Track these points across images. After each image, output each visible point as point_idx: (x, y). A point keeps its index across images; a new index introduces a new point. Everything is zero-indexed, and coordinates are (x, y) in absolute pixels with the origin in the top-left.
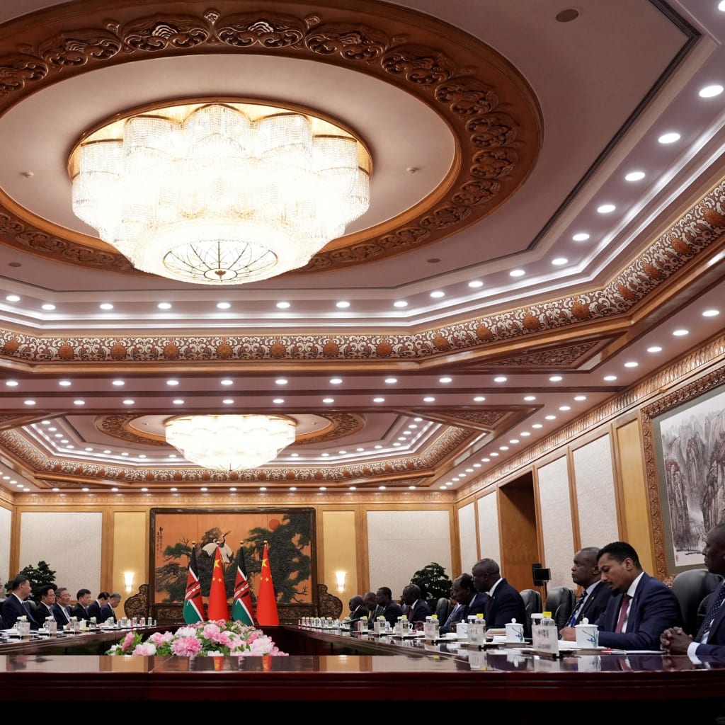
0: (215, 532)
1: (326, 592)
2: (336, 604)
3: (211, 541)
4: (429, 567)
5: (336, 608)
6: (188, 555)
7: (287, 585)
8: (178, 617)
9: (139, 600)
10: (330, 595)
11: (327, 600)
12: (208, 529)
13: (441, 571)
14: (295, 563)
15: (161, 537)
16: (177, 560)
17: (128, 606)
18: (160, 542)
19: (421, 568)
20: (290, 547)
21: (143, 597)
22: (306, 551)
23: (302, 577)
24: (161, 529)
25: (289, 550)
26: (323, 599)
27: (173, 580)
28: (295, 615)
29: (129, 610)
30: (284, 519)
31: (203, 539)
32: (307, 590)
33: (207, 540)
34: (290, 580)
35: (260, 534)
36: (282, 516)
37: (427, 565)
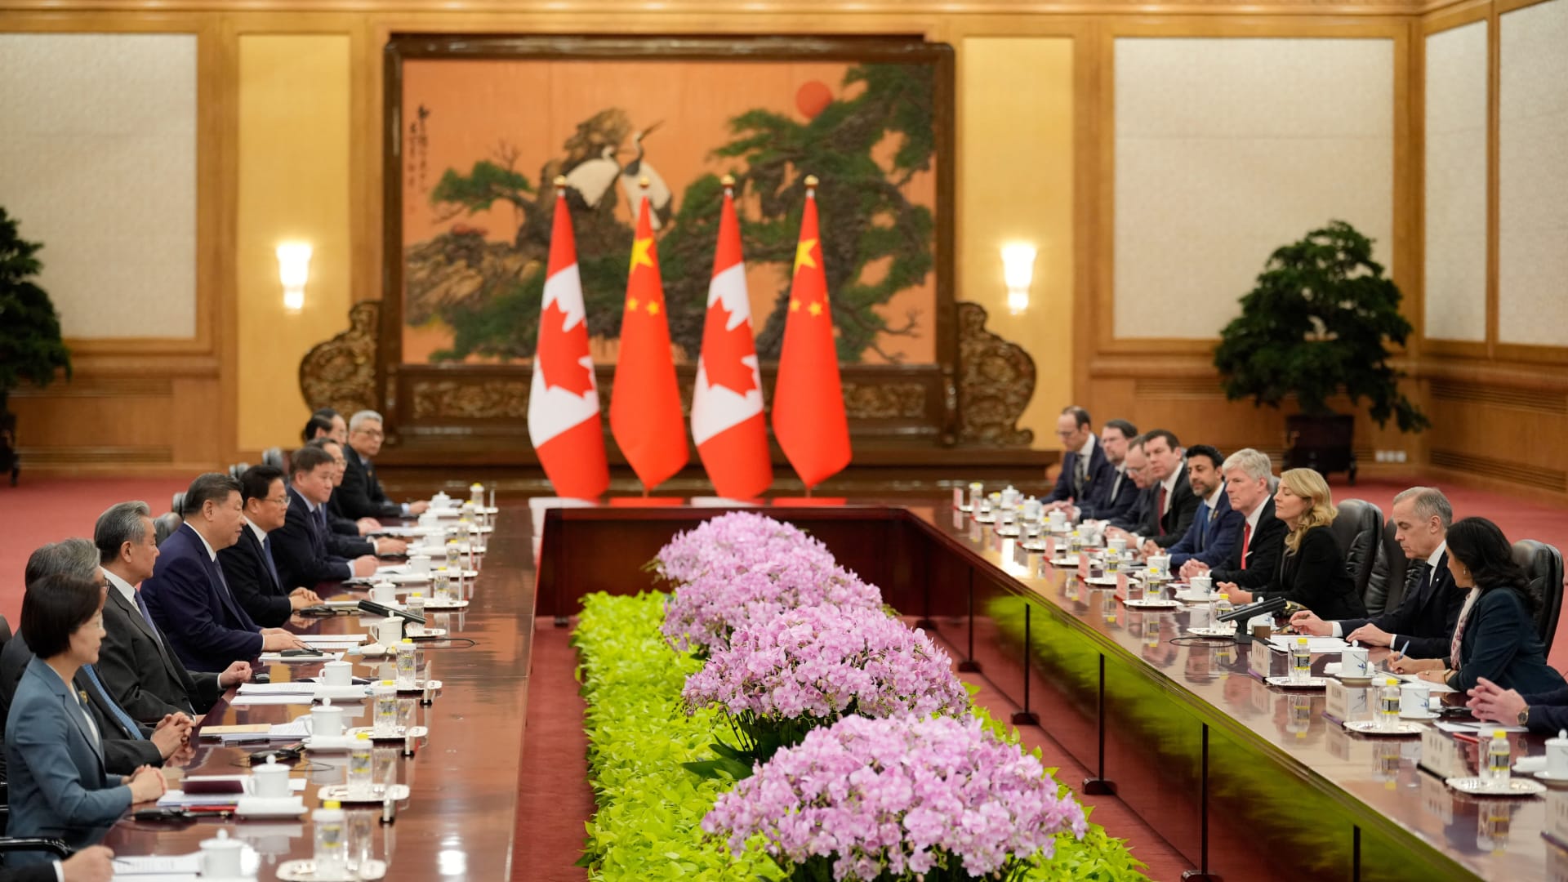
0: (608, 125)
1: (982, 329)
2: (1015, 367)
3: (594, 153)
4: (1321, 233)
5: (1015, 380)
6: (517, 202)
7: (851, 305)
8: (482, 409)
9: (350, 354)
10: (996, 338)
11: (985, 354)
12: (586, 115)
13: (1359, 249)
14: (880, 233)
15: (423, 140)
16: (478, 220)
17: (312, 374)
18: (417, 160)
19: (1292, 236)
20: (861, 178)
21: (364, 343)
22: (921, 190)
23: (901, 278)
24: (423, 113)
25: (862, 188)
26: (973, 353)
27: (463, 285)
28: (876, 404)
29: (316, 388)
30: (849, 79)
31: (569, 146)
32: (919, 319)
33: (580, 152)
34: (864, 286)
35: (765, 131)
36: (837, 71)
37: (1315, 227)
